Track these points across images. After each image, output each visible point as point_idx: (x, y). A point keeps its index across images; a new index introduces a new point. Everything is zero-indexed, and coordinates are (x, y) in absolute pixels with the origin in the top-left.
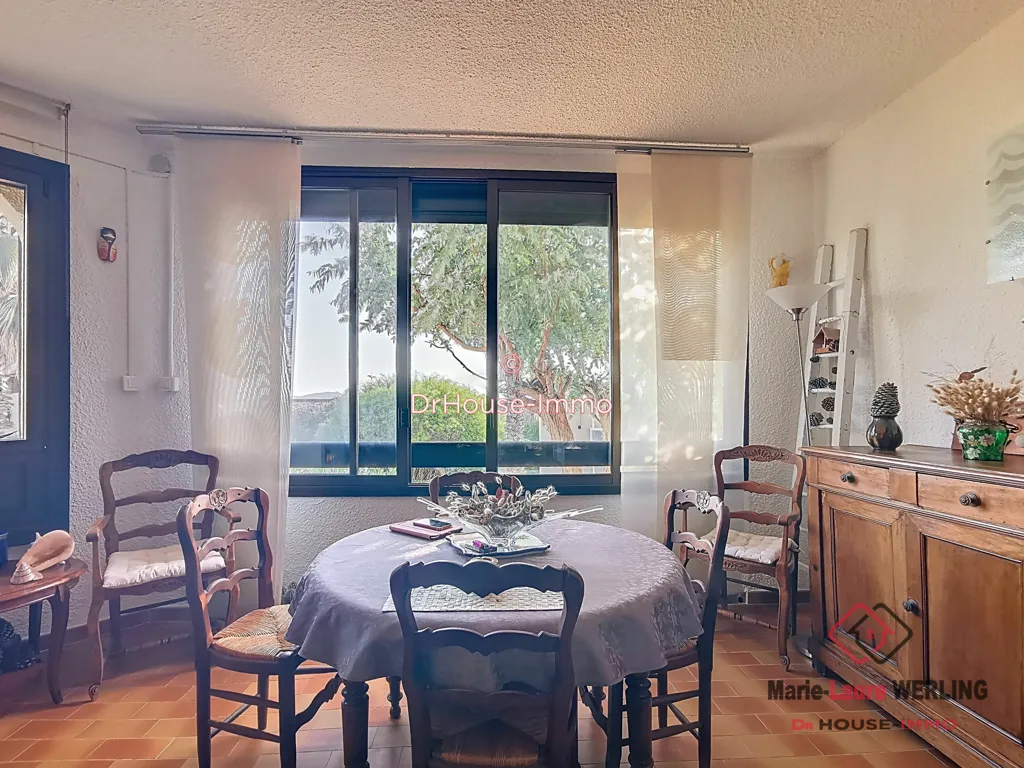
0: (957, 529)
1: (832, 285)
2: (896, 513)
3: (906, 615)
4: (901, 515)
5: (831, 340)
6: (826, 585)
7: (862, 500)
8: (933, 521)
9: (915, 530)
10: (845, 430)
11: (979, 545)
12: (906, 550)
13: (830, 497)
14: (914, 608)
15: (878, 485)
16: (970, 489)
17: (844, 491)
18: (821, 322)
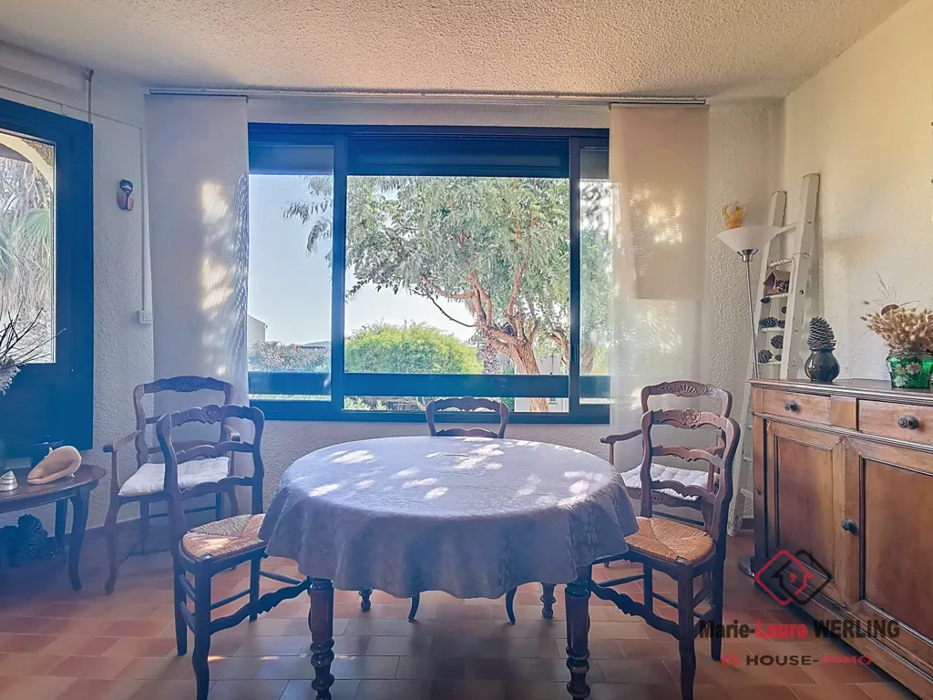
0: (895, 451)
1: (784, 229)
2: (836, 439)
3: (844, 535)
4: (841, 440)
5: (780, 282)
6: (769, 509)
7: (805, 427)
8: (872, 444)
9: (855, 454)
10: (792, 366)
11: (916, 466)
12: (846, 473)
13: (775, 426)
14: (851, 528)
15: (820, 412)
16: (909, 412)
17: (787, 420)
18: (772, 265)
